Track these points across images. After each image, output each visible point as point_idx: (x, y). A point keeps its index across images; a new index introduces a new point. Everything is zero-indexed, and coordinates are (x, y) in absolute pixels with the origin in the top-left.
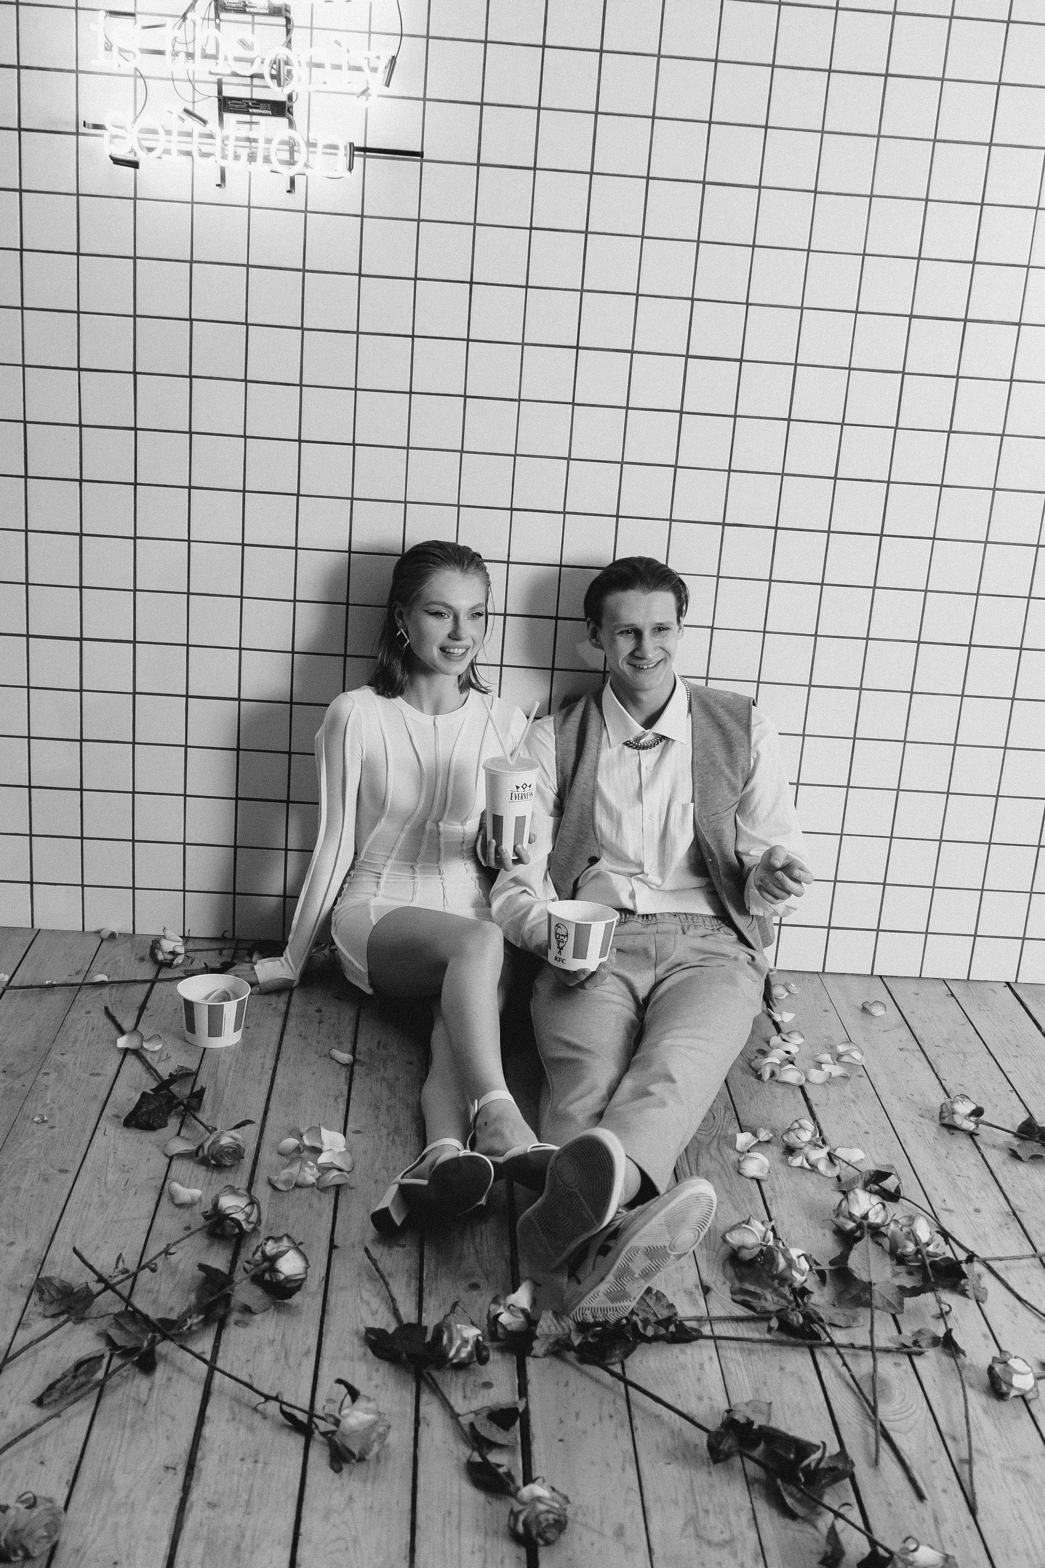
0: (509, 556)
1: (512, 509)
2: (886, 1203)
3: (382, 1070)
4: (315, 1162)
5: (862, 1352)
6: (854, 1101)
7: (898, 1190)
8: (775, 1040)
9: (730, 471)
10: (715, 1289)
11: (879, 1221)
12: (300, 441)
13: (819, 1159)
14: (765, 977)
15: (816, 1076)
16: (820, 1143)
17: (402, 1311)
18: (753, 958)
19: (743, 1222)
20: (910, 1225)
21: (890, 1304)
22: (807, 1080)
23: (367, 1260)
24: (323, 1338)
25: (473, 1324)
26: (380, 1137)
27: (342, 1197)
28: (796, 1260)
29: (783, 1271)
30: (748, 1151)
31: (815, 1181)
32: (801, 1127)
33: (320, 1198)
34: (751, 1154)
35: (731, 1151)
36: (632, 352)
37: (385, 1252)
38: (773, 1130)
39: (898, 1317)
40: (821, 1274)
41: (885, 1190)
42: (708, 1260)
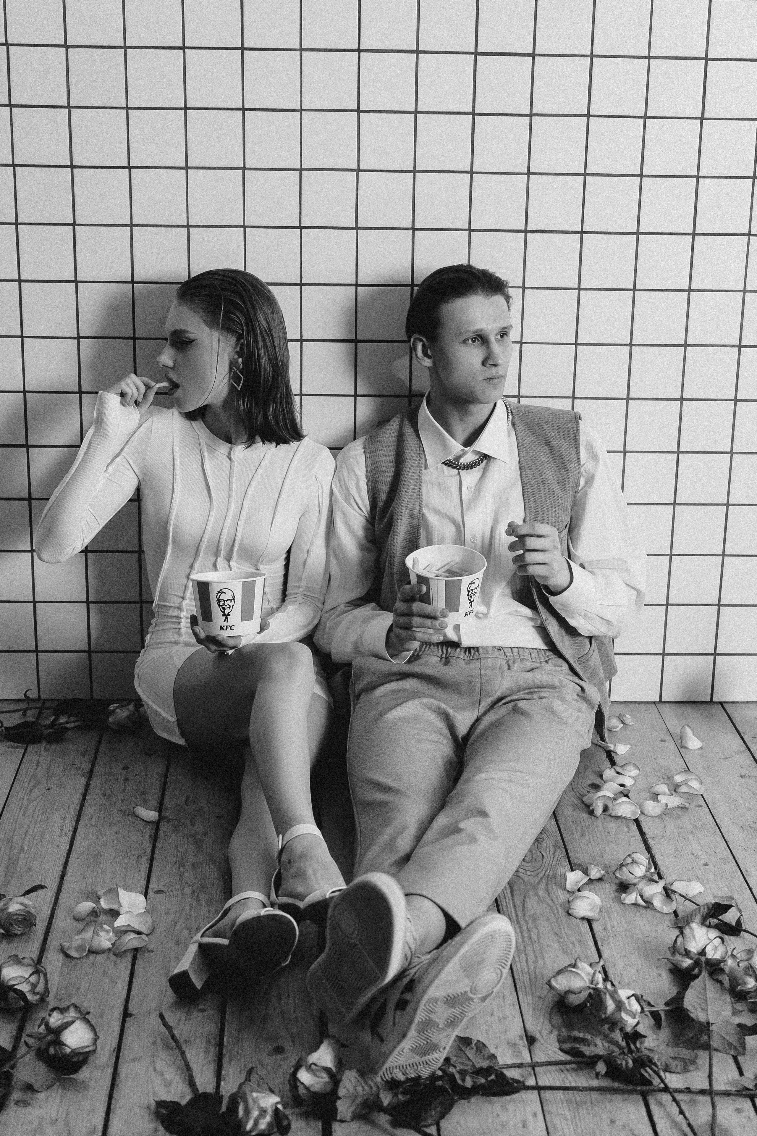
0: (301, 278)
1: (301, 228)
2: (726, 937)
3: (189, 825)
4: (111, 925)
5: (700, 1098)
6: (693, 833)
7: (739, 922)
8: (609, 773)
9: (529, 174)
10: (541, 1039)
11: (718, 956)
12: (72, 167)
13: (654, 895)
14: (596, 708)
15: (652, 808)
16: (656, 877)
17: (198, 1081)
18: (583, 690)
19: (570, 966)
20: (749, 959)
21: (730, 1045)
22: (642, 813)
23: (162, 1028)
24: (111, 1115)
25: (271, 1091)
26: (183, 896)
27: (139, 960)
28: (626, 1001)
29: (613, 1013)
30: (579, 890)
31: (651, 918)
32: (634, 862)
33: (115, 963)
34: (582, 893)
35: (560, 891)
36: (417, 52)
37: (184, 1016)
38: (606, 867)
39: (740, 1059)
40: (655, 1015)
41: (725, 924)
42: (534, 1009)
